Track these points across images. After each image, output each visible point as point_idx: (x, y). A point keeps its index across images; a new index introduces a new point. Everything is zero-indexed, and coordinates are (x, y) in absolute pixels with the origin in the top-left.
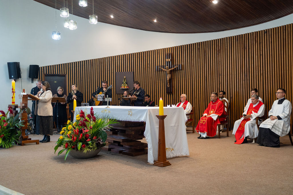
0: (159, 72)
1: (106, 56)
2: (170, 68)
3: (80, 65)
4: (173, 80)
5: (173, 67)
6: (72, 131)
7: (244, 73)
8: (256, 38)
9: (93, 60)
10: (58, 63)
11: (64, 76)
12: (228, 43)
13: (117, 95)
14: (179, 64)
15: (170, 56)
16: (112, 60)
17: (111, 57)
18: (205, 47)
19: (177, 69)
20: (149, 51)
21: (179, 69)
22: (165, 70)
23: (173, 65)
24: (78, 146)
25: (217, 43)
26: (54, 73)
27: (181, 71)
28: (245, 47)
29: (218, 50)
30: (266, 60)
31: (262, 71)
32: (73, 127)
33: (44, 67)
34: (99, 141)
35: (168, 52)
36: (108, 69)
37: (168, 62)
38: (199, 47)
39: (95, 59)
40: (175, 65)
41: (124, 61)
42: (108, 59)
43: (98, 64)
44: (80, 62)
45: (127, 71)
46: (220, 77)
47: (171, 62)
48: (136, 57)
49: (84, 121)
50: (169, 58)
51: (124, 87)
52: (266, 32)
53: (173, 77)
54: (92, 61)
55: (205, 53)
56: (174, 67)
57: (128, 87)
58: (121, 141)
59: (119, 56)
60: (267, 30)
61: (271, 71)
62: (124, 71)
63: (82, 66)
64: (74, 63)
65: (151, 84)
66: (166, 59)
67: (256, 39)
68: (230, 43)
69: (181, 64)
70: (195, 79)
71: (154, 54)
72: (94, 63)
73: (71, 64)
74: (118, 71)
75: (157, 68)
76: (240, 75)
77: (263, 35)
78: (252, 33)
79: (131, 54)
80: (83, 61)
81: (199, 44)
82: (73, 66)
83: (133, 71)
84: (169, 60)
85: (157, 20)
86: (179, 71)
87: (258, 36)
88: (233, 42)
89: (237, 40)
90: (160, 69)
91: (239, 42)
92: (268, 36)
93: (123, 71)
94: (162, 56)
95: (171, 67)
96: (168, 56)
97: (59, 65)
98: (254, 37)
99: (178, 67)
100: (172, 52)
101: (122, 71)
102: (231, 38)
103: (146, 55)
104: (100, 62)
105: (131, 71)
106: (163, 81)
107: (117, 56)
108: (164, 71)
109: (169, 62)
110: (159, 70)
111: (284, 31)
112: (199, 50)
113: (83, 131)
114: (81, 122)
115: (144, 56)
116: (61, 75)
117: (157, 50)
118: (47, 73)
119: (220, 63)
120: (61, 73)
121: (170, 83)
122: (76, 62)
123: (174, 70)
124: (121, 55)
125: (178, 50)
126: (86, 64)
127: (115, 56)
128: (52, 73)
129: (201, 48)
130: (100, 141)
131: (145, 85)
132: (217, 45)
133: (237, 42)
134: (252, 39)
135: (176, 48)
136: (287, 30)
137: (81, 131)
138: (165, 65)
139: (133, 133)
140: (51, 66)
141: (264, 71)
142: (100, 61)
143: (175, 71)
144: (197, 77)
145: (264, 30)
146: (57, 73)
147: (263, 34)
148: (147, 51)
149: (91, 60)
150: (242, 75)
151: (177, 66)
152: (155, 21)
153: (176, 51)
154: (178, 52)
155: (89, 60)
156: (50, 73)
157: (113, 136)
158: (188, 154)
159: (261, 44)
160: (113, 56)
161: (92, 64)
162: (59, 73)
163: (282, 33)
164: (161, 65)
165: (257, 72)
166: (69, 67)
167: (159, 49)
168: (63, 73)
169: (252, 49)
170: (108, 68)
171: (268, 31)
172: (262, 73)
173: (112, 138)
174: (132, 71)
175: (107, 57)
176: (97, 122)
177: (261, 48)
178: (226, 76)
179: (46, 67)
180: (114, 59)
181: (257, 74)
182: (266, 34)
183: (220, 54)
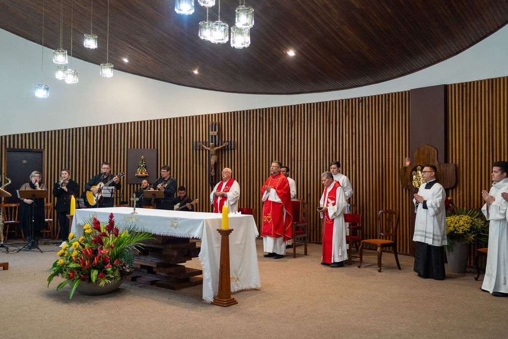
0: (198, 151)
1: (112, 123)
2: (215, 146)
3: (67, 135)
4: (220, 165)
5: (220, 144)
6: (79, 252)
7: (328, 159)
8: (347, 109)
9: (90, 127)
10: (31, 131)
11: (41, 152)
12: (306, 113)
13: (129, 185)
14: (230, 140)
15: (217, 127)
16: (123, 129)
17: (121, 124)
18: (271, 117)
19: (226, 147)
20: (183, 118)
21: (229, 148)
22: (208, 148)
23: (220, 142)
24: (92, 277)
25: (290, 112)
26: (24, 147)
27: (233, 151)
28: (331, 120)
29: (290, 121)
30: (361, 141)
31: (354, 158)
32: (80, 244)
33: (6, 136)
34: (124, 268)
35: (214, 120)
36: (116, 144)
37: (213, 137)
38: (261, 115)
39: (94, 127)
40: (225, 142)
41: (143, 132)
42: (116, 127)
43: (99, 134)
44: (68, 130)
45: (146, 148)
46: (293, 162)
47: (217, 136)
48: (162, 125)
49: (101, 235)
50: (215, 131)
51: (141, 173)
52: (361, 100)
53: (220, 161)
54: (88, 129)
55: (271, 126)
56: (222, 145)
57: (148, 173)
58: (155, 266)
59: (134, 122)
60: (362, 98)
61: (367, 158)
62: (141, 148)
63: (71, 137)
64: (59, 131)
65: (185, 170)
66: (211, 132)
67: (347, 111)
68: (309, 112)
69: (233, 140)
70: (255, 164)
71: (191, 122)
72: (92, 132)
73: (53, 133)
74: (131, 147)
75: (194, 145)
76: (322, 161)
77: (357, 106)
78: (341, 101)
79: (154, 120)
80: (73, 129)
81: (261, 111)
82: (57, 136)
83: (156, 148)
84: (215, 133)
85: (199, 71)
86: (230, 151)
87: (350, 106)
88: (312, 112)
90: (199, 146)
91: (322, 112)
92: (364, 107)
93: (139, 148)
94: (203, 127)
95: (217, 144)
96: (213, 126)
97: (33, 133)
98: (344, 107)
99: (228, 145)
100: (220, 121)
101: (137, 148)
102: (310, 105)
103: (179, 124)
104: (102, 132)
105: (152, 148)
106: (204, 166)
107: (131, 123)
108: (206, 150)
109: (215, 136)
110: (198, 148)
111: (387, 102)
112: (261, 121)
113: (99, 252)
114: (95, 237)
115: (175, 124)
116: (35, 151)
117: (196, 116)
118: (12, 147)
119: (293, 142)
120: (35, 148)
121: (215, 169)
122: (62, 130)
123: (222, 149)
124: (138, 122)
125: (229, 118)
126: (78, 134)
127: (128, 123)
128: (20, 147)
129: (264, 117)
130: (125, 266)
131: (175, 171)
132: (290, 114)
133: (319, 112)
134: (341, 109)
135: (226, 114)
136: (390, 101)
137: (95, 252)
138: (207, 140)
139: (176, 254)
140: (18, 135)
141: (357, 158)
142: (102, 129)
143: (223, 151)
144: (258, 162)
145: (359, 98)
146: (28, 148)
147: (357, 103)
148: (180, 118)
149: (87, 127)
150: (325, 161)
151: (227, 143)
152: (196, 72)
153: (226, 119)
154: (229, 121)
155: (83, 128)
156: (16, 147)
157: (140, 258)
158: (259, 286)
159: (354, 117)
160: (125, 123)
161: (88, 134)
162: (31, 148)
163: (384, 104)
164: (201, 140)
165: (347, 158)
166: (50, 137)
167: (199, 116)
168: (39, 148)
169: (341, 124)
170: (116, 141)
171: (364, 99)
172: (354, 160)
173: (138, 261)
174: (154, 148)
175: (114, 124)
176: (120, 237)
177: (354, 123)
178: (302, 162)
179: (10, 136)
180: (126, 128)
181: (347, 161)
182: (360, 104)
183: (293, 128)
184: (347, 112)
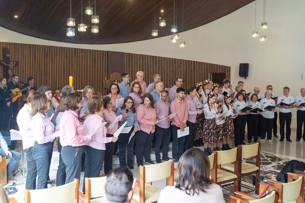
12: (54, 51)
18: (35, 50)
25: (45, 49)
28: (67, 57)
29: (45, 54)
30: (82, 68)
38: (29, 48)
52: (82, 50)
55: (35, 55)
60: (83, 49)
61: (85, 76)
77: (80, 52)
78: (72, 49)
81: (30, 45)
87: (77, 52)
89: (61, 50)
91: (62, 52)
102: (57, 48)
111: (95, 53)
112: (30, 51)
129: (31, 49)
133: (60, 52)
134: (72, 52)
141: (80, 75)
145: (81, 49)
147: (80, 51)
159: (79, 57)
163: (93, 54)
169: (72, 59)
177: (79, 60)
181: (75, 76)
182: (82, 52)
183: (47, 58)
184: (75, 54)
